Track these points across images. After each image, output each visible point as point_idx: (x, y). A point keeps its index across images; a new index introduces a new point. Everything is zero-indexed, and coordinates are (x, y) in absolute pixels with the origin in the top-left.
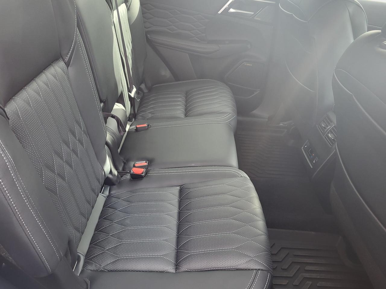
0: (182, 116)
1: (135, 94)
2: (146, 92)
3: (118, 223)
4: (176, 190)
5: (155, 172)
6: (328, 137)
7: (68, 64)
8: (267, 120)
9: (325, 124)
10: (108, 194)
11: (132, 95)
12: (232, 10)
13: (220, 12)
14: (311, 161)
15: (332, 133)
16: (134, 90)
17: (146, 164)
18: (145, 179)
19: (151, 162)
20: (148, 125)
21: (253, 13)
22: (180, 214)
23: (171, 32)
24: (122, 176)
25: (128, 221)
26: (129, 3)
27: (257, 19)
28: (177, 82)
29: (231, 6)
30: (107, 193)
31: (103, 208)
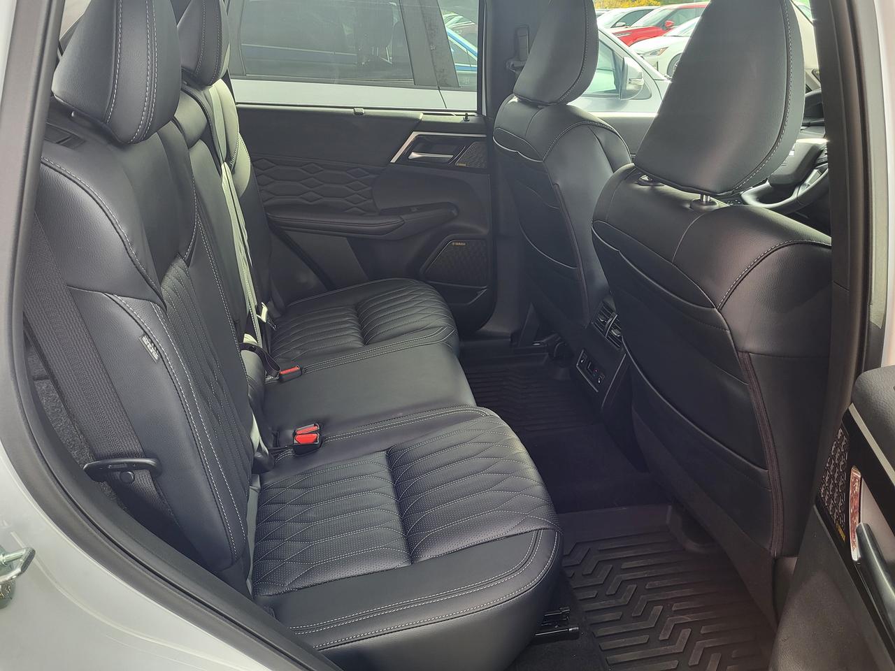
0: (359, 344)
1: (267, 317)
2: (277, 316)
3: (295, 521)
4: (381, 457)
5: (337, 436)
6: (612, 336)
7: (188, 263)
8: (510, 340)
9: (604, 318)
10: (259, 486)
11: (264, 317)
12: (414, 155)
13: (394, 160)
14: (595, 382)
15: (616, 328)
16: (265, 310)
17: (316, 428)
18: (321, 451)
19: (323, 424)
20: (301, 369)
21: (452, 156)
22: (397, 489)
23: (311, 203)
24: (276, 457)
25: (311, 515)
26: (234, 160)
27: (460, 165)
28: (331, 293)
29: (412, 148)
30: (257, 485)
31: (258, 508)
